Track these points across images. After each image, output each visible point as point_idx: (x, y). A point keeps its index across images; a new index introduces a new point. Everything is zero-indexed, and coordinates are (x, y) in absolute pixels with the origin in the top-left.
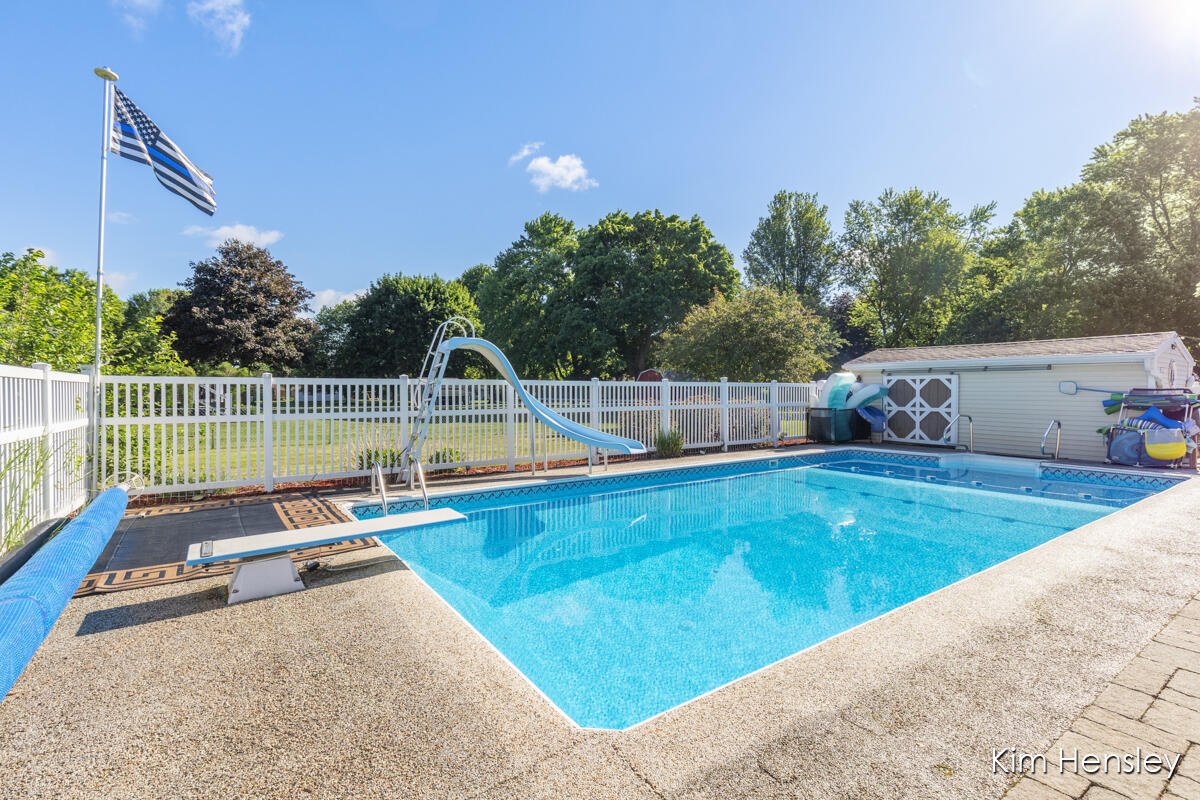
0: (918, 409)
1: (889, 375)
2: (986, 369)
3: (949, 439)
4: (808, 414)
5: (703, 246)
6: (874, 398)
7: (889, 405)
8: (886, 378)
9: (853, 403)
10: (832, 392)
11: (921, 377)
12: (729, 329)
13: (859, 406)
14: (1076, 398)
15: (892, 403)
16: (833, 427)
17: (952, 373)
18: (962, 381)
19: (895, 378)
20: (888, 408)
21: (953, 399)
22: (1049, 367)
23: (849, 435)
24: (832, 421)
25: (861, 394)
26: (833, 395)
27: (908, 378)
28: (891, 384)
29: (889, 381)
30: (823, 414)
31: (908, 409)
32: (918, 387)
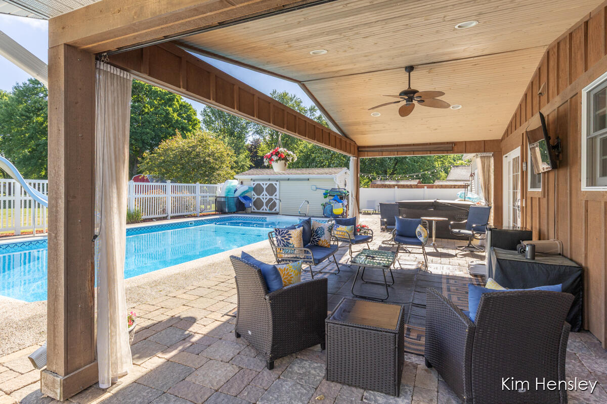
0: (264, 197)
1: (254, 181)
2: (288, 180)
3: (276, 210)
4: (216, 200)
5: (176, 103)
6: (247, 192)
7: (254, 195)
8: (252, 183)
9: (237, 194)
10: (226, 189)
11: (266, 183)
12: (184, 154)
13: (240, 196)
14: (316, 192)
15: (255, 194)
16: (227, 206)
17: (277, 181)
18: (281, 184)
19: (256, 183)
20: (253, 197)
21: (277, 193)
22: (308, 180)
23: (235, 209)
24: (227, 203)
25: (241, 190)
26: (227, 191)
27: (261, 183)
28: (255, 185)
29: (254, 184)
30: (223, 200)
31: (261, 197)
32: (265, 187)
